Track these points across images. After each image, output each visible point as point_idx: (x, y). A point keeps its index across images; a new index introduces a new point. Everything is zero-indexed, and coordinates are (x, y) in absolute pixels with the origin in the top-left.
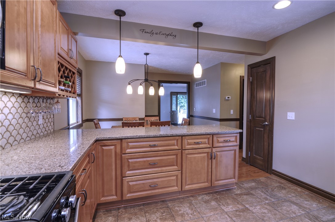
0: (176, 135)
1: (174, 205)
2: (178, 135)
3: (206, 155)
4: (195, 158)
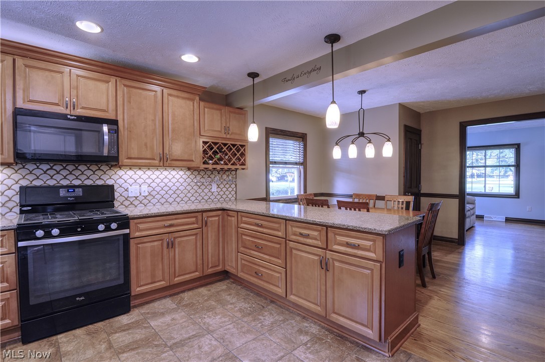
0: (277, 217)
1: (273, 310)
2: (279, 217)
3: (316, 258)
4: (301, 257)
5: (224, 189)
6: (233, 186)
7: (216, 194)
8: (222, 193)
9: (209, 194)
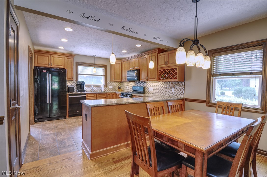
5: (178, 92)
6: (182, 90)
7: (174, 93)
8: (176, 93)
9: (171, 93)
